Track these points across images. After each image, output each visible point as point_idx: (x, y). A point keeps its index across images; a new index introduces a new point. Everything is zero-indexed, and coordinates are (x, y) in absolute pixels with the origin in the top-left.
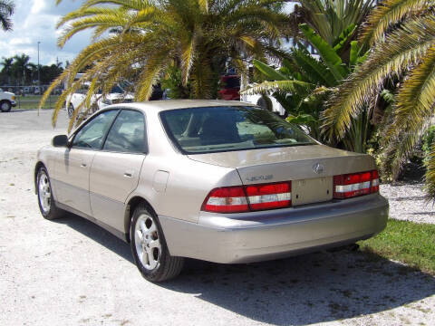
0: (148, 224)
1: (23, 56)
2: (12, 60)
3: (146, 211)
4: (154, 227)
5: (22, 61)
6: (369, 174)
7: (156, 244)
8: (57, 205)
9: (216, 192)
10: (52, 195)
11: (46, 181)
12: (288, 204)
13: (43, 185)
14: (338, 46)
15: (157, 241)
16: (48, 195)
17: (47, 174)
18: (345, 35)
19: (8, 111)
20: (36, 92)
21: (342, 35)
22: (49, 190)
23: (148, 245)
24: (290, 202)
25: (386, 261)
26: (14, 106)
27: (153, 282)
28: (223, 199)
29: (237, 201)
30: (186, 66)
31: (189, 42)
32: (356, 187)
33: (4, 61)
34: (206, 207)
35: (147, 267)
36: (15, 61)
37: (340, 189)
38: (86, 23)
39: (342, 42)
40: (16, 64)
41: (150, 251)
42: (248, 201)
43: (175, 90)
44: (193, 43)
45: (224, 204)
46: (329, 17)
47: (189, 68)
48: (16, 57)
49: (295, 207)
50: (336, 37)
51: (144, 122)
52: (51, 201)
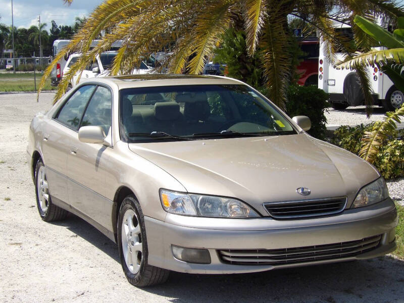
20: (8, 67)
30: (253, 27)
43: (234, 64)
47: (257, 30)
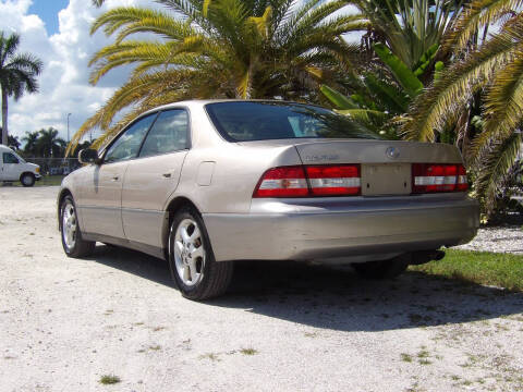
0: (190, 230)
1: (51, 130)
2: (36, 134)
3: (188, 215)
4: (197, 233)
5: (50, 136)
6: (454, 169)
7: (200, 252)
8: (84, 237)
9: (270, 174)
10: (78, 227)
11: (71, 212)
12: (357, 192)
13: (68, 217)
14: (419, 71)
15: (201, 248)
16: (73, 227)
17: (73, 204)
18: (427, 57)
19: (31, 185)
21: (423, 58)
22: (75, 221)
23: (190, 255)
24: (360, 189)
25: (479, 286)
26: (38, 179)
27: (195, 300)
28: (278, 181)
29: (296, 183)
31: (245, 74)
32: (439, 180)
33: (28, 136)
34: (259, 193)
35: (188, 283)
36: (41, 135)
37: (420, 181)
38: (124, 57)
39: (423, 66)
40: (42, 139)
41: (192, 262)
42: (308, 184)
44: (249, 74)
45: (280, 187)
46: (408, 37)
48: (43, 131)
49: (365, 197)
50: (415, 62)
51: (188, 119)
52: (77, 234)
